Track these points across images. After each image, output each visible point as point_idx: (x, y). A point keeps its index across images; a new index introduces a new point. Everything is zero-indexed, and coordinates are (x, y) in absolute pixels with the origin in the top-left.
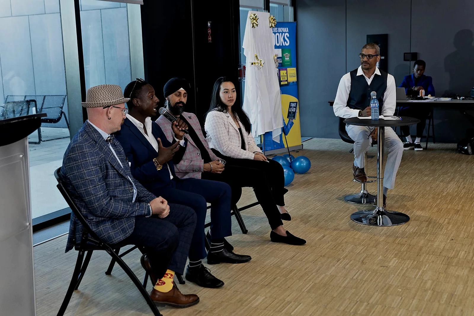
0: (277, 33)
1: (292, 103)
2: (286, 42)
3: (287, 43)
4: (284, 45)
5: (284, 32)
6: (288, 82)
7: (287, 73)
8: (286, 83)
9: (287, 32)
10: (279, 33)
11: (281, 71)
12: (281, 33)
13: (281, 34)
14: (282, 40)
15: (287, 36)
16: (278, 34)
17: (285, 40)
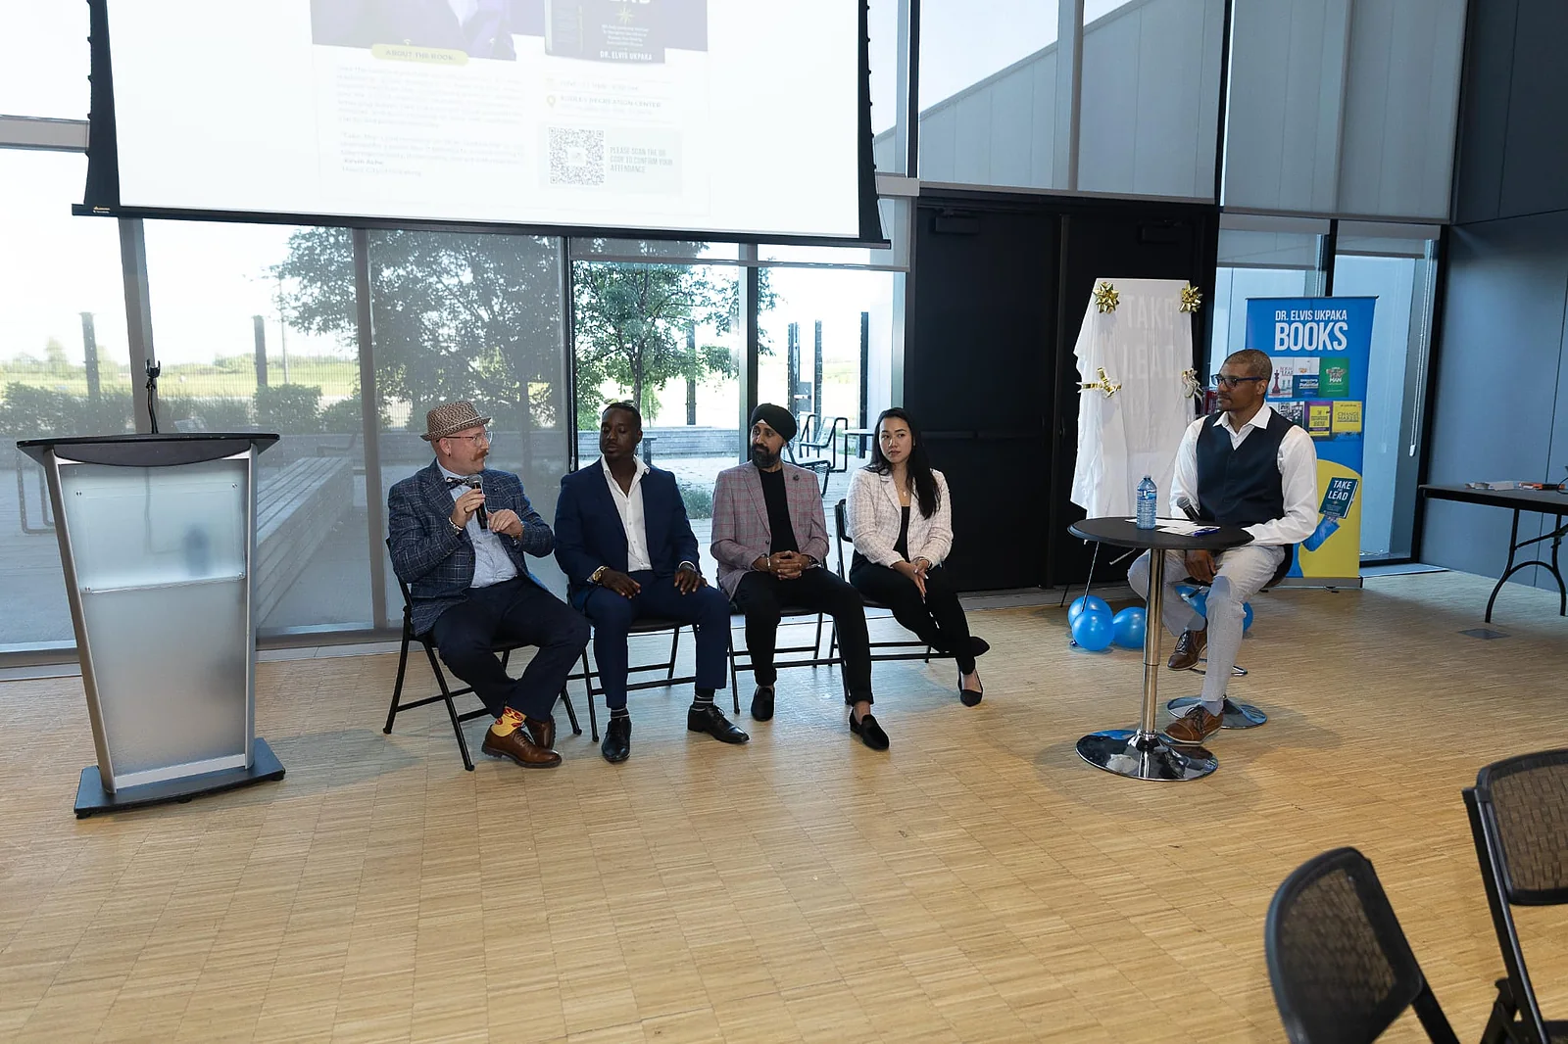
0: (1311, 321)
1: (1339, 479)
2: (1335, 343)
3: (1340, 344)
4: (1329, 348)
5: (1333, 321)
6: (1331, 433)
7: (1331, 412)
8: (1327, 433)
9: (1343, 321)
10: (1318, 322)
11: (1311, 408)
12: (1322, 321)
13: (1322, 324)
14: (1324, 337)
15: (1341, 328)
16: (1315, 325)
17: (1332, 337)
